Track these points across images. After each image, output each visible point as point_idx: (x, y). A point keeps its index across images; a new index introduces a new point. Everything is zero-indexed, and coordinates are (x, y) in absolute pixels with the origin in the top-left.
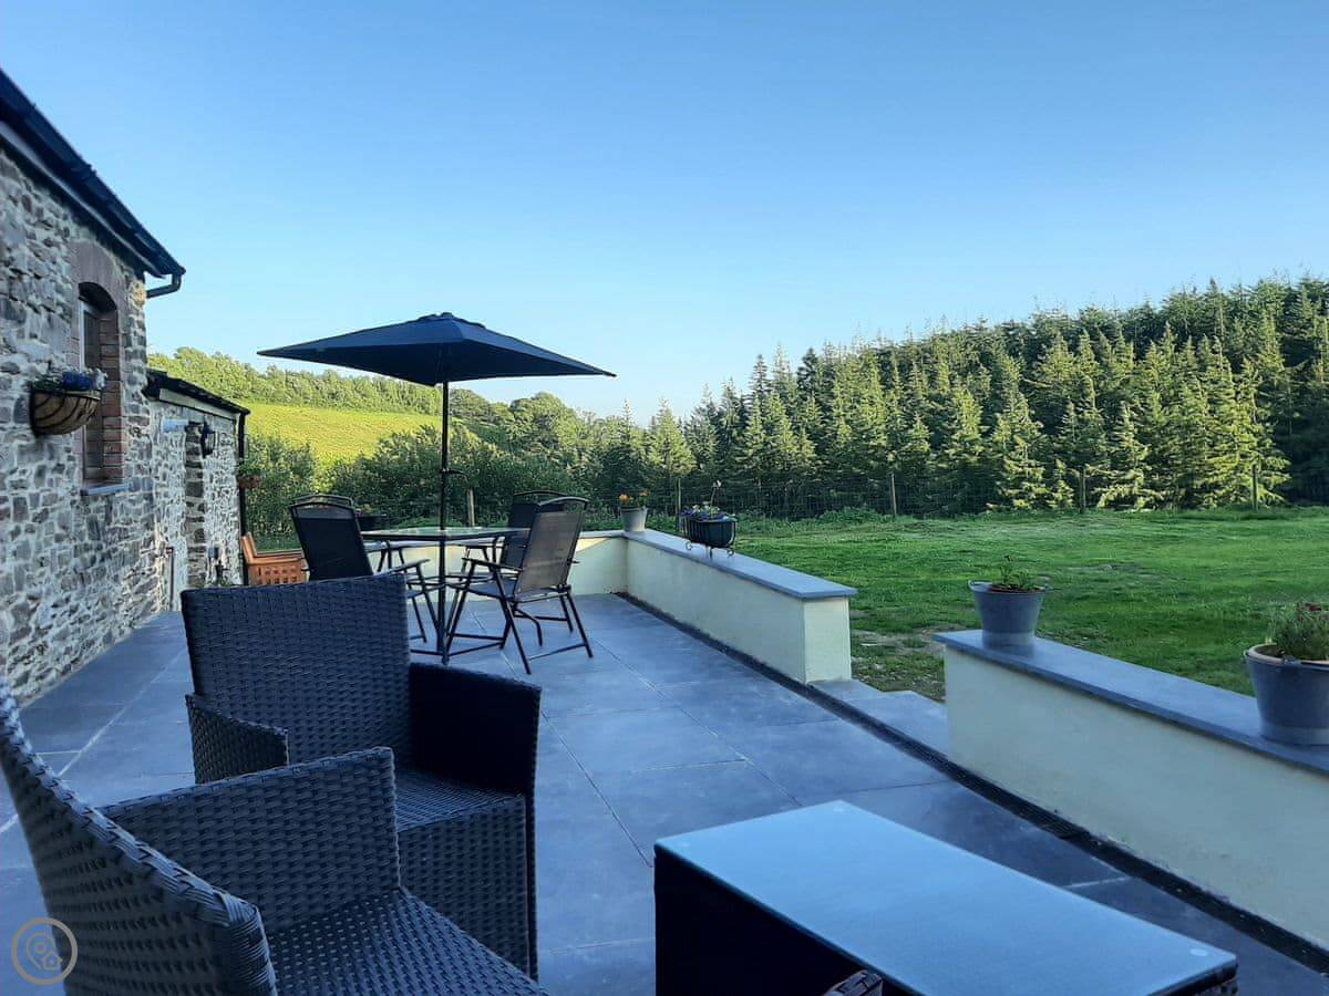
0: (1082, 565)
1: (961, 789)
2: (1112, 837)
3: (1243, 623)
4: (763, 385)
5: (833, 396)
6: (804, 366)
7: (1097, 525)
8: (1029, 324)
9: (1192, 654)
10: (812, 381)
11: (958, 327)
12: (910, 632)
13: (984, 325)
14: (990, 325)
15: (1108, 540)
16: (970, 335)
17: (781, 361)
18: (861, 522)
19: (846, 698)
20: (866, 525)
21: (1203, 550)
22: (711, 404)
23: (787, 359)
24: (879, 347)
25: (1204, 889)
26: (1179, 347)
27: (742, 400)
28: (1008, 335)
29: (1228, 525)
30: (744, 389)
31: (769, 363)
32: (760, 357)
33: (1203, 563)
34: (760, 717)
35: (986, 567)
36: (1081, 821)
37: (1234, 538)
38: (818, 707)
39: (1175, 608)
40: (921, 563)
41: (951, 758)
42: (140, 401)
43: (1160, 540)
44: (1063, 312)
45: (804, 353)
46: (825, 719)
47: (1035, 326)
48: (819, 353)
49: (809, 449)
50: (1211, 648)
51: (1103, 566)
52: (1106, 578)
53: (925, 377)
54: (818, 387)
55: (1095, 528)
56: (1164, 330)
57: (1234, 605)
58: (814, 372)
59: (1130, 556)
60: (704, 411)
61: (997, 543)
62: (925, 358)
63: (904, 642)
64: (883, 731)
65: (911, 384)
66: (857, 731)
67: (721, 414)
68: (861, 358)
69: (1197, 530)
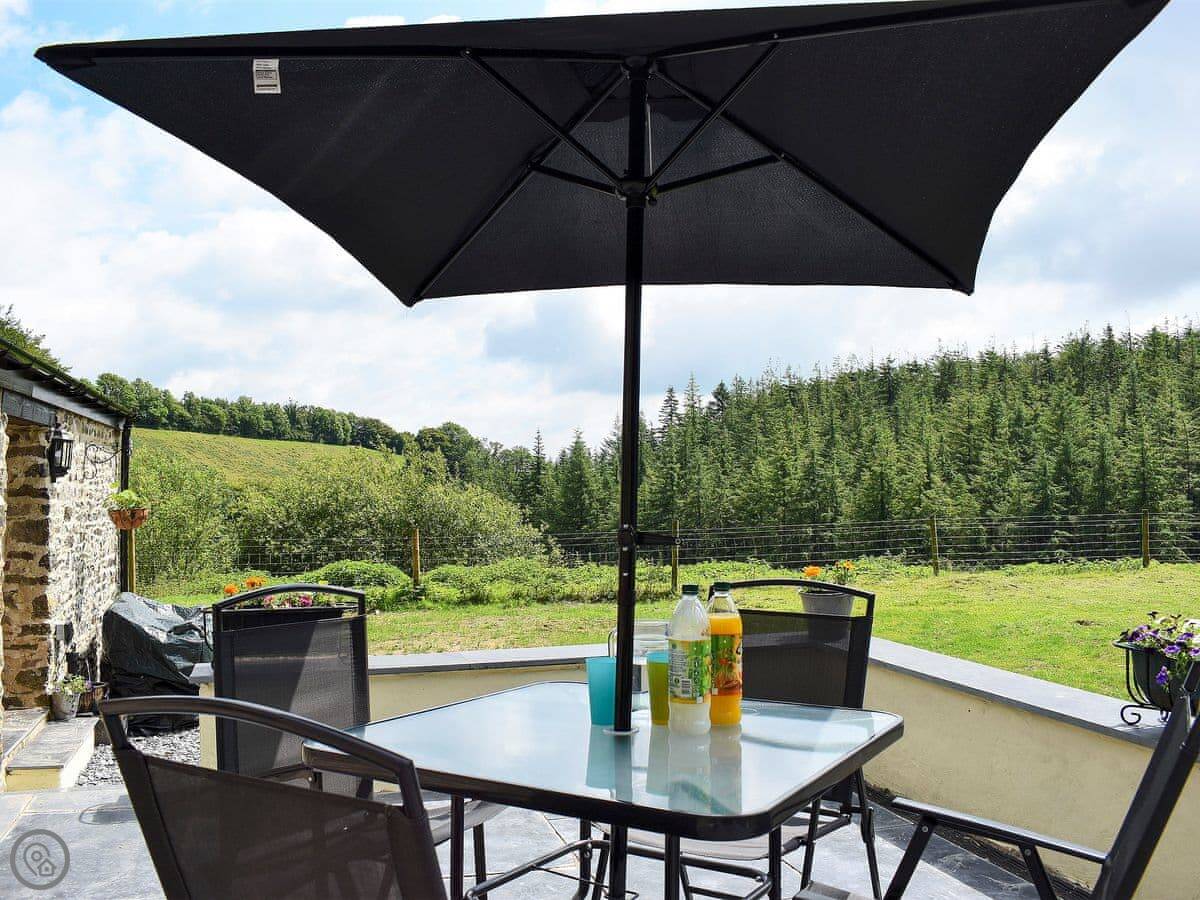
4: (674, 419)
6: (715, 400)
8: (932, 365)
17: (693, 396)
23: (698, 394)
24: (787, 383)
27: (653, 434)
28: (912, 376)
30: (655, 422)
31: (680, 397)
32: (671, 390)
45: (715, 387)
48: (730, 388)
54: (730, 423)
58: (724, 408)
60: (614, 443)
68: (771, 394)
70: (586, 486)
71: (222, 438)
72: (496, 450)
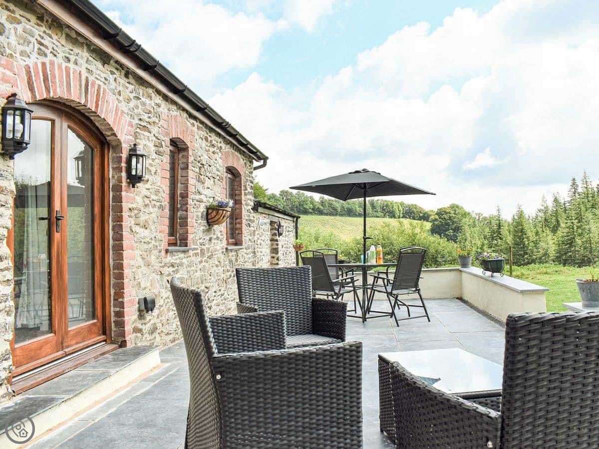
17: (586, 182)
42: (250, 213)
70: (526, 234)
71: (338, 218)
72: (479, 217)
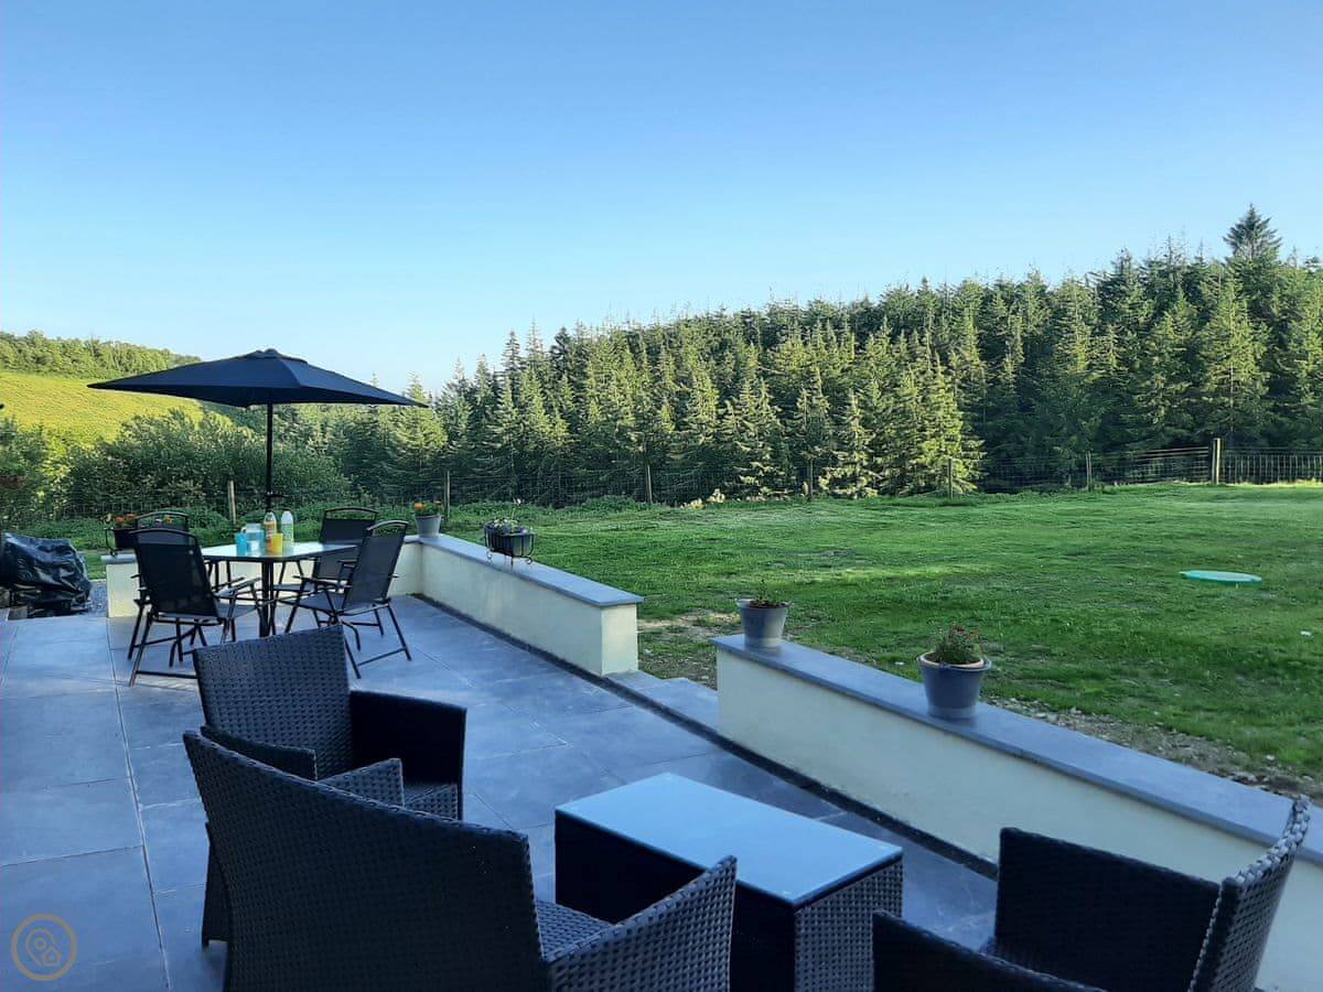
0: (810, 552)
1: (730, 756)
2: (836, 786)
3: (935, 604)
4: (516, 362)
5: (586, 376)
6: (557, 344)
7: (823, 513)
8: (764, 313)
9: (895, 633)
10: (565, 360)
11: (701, 313)
12: (670, 619)
13: (725, 313)
14: (729, 313)
15: (832, 527)
16: (711, 322)
17: (535, 340)
18: (620, 510)
19: (637, 688)
20: (624, 513)
21: (908, 536)
22: (464, 380)
23: (540, 338)
24: (627, 329)
25: (894, 817)
26: (893, 338)
27: (495, 376)
28: (745, 323)
29: (928, 512)
30: (497, 365)
31: (522, 341)
32: (512, 334)
33: (906, 549)
34: (570, 707)
35: (731, 554)
36: (814, 775)
37: (933, 525)
38: (614, 696)
39: (884, 592)
40: (676, 551)
41: (722, 732)
43: (874, 527)
44: (794, 303)
45: (557, 332)
46: (622, 706)
47: (769, 315)
48: (571, 333)
49: (561, 429)
50: (908, 627)
51: (825, 553)
52: (829, 563)
53: (671, 359)
54: (570, 367)
55: (821, 515)
56: (882, 323)
57: (929, 588)
58: (566, 352)
59: (849, 543)
60: (455, 386)
61: (740, 529)
62: (670, 342)
63: (668, 628)
64: (667, 713)
65: (659, 367)
66: (648, 715)
67: (474, 391)
68: (611, 340)
69: (903, 517)
